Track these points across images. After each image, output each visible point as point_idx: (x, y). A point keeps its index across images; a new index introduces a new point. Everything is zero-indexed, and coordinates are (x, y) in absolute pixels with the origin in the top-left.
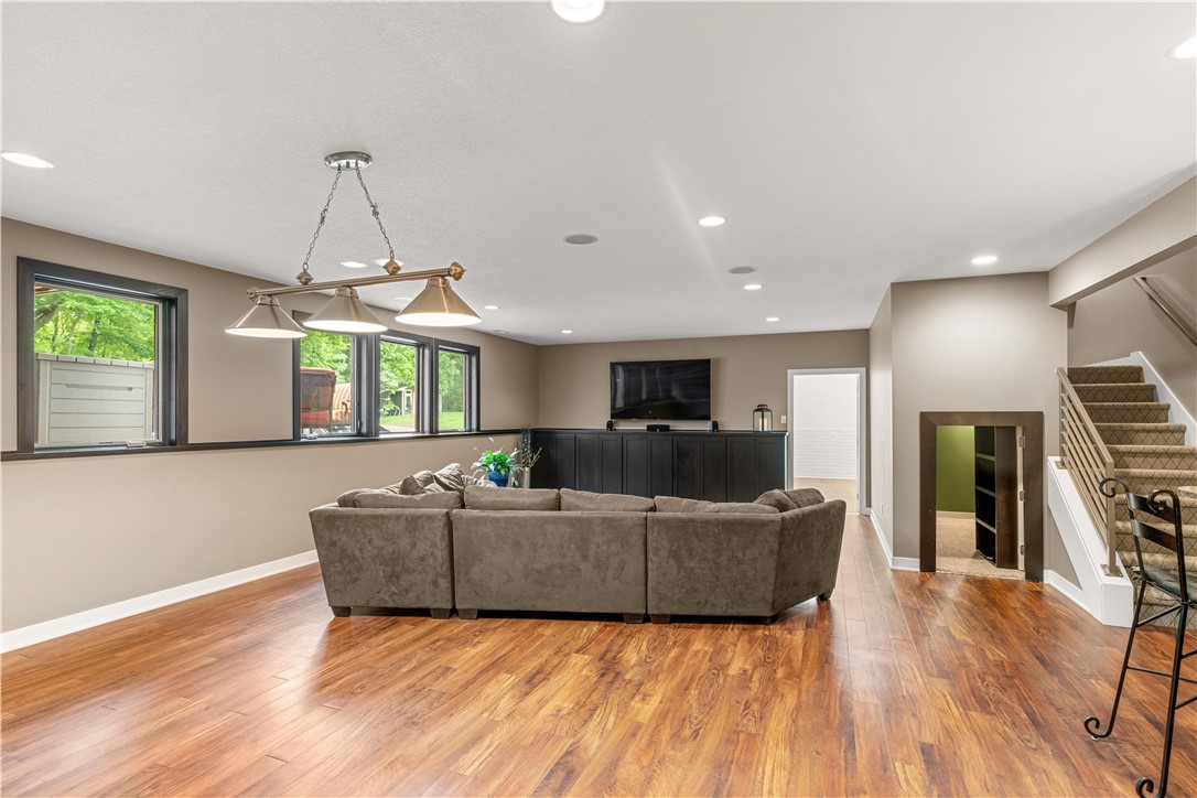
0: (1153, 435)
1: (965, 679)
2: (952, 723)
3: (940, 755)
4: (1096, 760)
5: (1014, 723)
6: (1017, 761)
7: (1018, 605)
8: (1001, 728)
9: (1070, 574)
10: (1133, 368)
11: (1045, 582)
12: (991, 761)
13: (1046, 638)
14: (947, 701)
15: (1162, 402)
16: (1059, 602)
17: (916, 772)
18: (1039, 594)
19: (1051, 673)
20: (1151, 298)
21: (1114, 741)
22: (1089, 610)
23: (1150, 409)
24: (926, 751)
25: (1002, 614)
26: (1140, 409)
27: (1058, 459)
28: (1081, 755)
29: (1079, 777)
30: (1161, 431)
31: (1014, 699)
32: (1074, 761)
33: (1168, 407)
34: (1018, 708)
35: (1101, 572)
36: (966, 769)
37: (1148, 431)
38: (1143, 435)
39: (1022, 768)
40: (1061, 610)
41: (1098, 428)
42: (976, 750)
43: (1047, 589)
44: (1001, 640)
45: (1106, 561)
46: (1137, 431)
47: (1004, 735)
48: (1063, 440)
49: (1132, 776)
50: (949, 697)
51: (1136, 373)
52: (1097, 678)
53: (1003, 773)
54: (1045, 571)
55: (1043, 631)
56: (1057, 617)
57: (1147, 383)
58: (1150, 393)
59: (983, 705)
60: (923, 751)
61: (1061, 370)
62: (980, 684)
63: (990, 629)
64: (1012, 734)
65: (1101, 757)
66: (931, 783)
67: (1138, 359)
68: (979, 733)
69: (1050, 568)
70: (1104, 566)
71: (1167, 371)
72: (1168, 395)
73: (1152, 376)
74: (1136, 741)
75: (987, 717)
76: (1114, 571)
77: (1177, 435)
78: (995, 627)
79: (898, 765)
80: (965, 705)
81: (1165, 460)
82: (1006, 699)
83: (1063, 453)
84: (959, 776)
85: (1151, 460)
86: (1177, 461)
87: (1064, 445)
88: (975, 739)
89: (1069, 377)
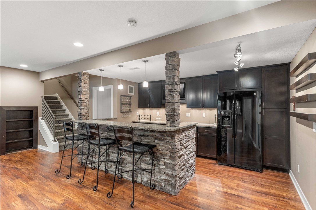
0: (60, 112)
1: (25, 176)
2: (25, 187)
3: (24, 195)
4: (58, 177)
5: (40, 179)
6: (43, 186)
7: (33, 155)
8: (37, 182)
9: (45, 145)
10: (56, 97)
11: (38, 148)
12: (37, 189)
13: (42, 160)
14: (21, 183)
15: (61, 105)
16: (43, 152)
17: (19, 202)
18: (37, 151)
19: (45, 166)
20: (59, 83)
21: (60, 173)
22: (49, 151)
23: (59, 106)
24: (20, 196)
25: (29, 159)
26: (57, 106)
27: (41, 118)
28: (55, 178)
29: (56, 182)
30: (61, 111)
31: (38, 175)
32: (54, 180)
33: (62, 106)
34: (40, 176)
35: (52, 142)
36: (32, 193)
37: (59, 111)
38: (58, 112)
39: (44, 186)
40: (43, 153)
41: (52, 110)
42: (33, 189)
43: (38, 150)
44: (31, 164)
45: (53, 139)
46: (57, 111)
47: (39, 183)
48: (43, 113)
49: (65, 177)
50: (22, 182)
51: (56, 98)
52: (54, 163)
53: (41, 190)
54: (38, 146)
55: (41, 159)
56: (43, 155)
57: (58, 100)
58: (59, 103)
59: (31, 179)
60: (19, 196)
61: (42, 96)
62: (29, 175)
63: (28, 163)
64: (40, 181)
65: (59, 176)
66: (24, 201)
67: (56, 95)
68: (32, 185)
69: (39, 145)
70: (53, 140)
71: (62, 98)
72: (62, 103)
73: (59, 99)
74: (64, 171)
75: (33, 181)
76: (55, 141)
77: (64, 111)
78: (29, 162)
79: (13, 203)
80: (27, 182)
81: (62, 117)
82: (36, 176)
83: (43, 116)
84: (31, 196)
85: (60, 117)
86: (64, 116)
87: (43, 115)
88: (32, 187)
89: (44, 98)
